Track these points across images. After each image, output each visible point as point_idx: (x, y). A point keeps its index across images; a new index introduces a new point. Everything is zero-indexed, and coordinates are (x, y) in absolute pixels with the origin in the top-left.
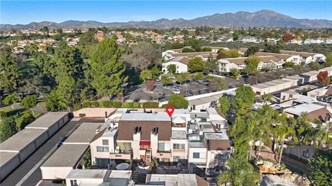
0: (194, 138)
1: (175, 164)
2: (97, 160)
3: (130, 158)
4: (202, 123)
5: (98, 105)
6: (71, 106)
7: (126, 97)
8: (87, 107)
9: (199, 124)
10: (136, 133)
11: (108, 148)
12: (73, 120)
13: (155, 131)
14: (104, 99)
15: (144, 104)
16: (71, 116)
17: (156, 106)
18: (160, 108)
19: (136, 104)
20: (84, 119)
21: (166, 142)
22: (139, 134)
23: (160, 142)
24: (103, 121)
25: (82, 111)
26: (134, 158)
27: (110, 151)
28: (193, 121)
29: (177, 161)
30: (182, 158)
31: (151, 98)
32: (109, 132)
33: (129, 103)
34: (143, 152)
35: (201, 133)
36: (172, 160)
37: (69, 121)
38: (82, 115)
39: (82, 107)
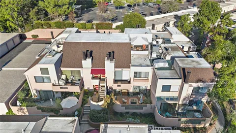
0: (161, 64)
1: (135, 94)
2: (38, 92)
3: (79, 91)
4: (167, 45)
5: (49, 26)
6: (22, 27)
7: (80, 18)
8: (38, 28)
9: (163, 46)
10: (85, 59)
11: (49, 78)
12: (25, 41)
13: (111, 56)
14: (57, 20)
15: (97, 25)
16: (22, 37)
17: (109, 27)
18: (114, 29)
19: (89, 25)
20: (36, 40)
21: (124, 69)
22: (89, 60)
23: (117, 70)
24: (50, 43)
25: (34, 32)
26: (86, 88)
27: (53, 81)
28: (154, 43)
29: (137, 90)
30: (144, 88)
31: (104, 20)
32: (50, 58)
33: (81, 24)
34: (96, 82)
35: (168, 58)
36: (131, 91)
37: (21, 42)
38: (35, 36)
39: (33, 28)
